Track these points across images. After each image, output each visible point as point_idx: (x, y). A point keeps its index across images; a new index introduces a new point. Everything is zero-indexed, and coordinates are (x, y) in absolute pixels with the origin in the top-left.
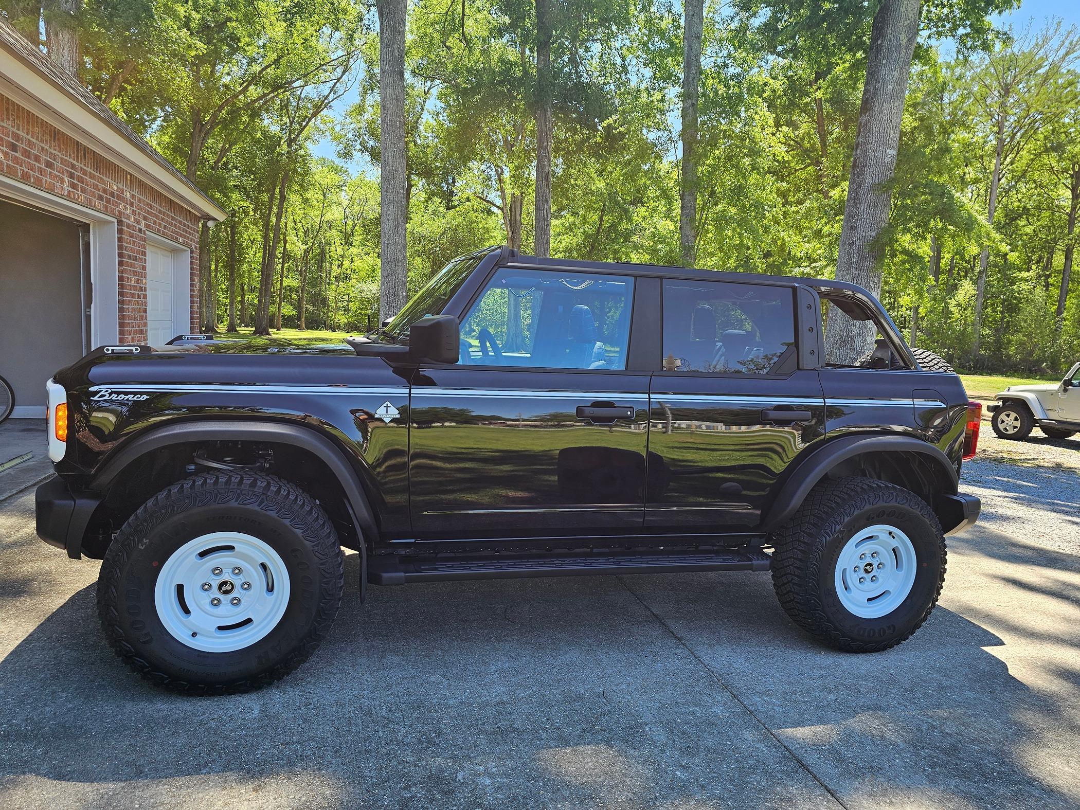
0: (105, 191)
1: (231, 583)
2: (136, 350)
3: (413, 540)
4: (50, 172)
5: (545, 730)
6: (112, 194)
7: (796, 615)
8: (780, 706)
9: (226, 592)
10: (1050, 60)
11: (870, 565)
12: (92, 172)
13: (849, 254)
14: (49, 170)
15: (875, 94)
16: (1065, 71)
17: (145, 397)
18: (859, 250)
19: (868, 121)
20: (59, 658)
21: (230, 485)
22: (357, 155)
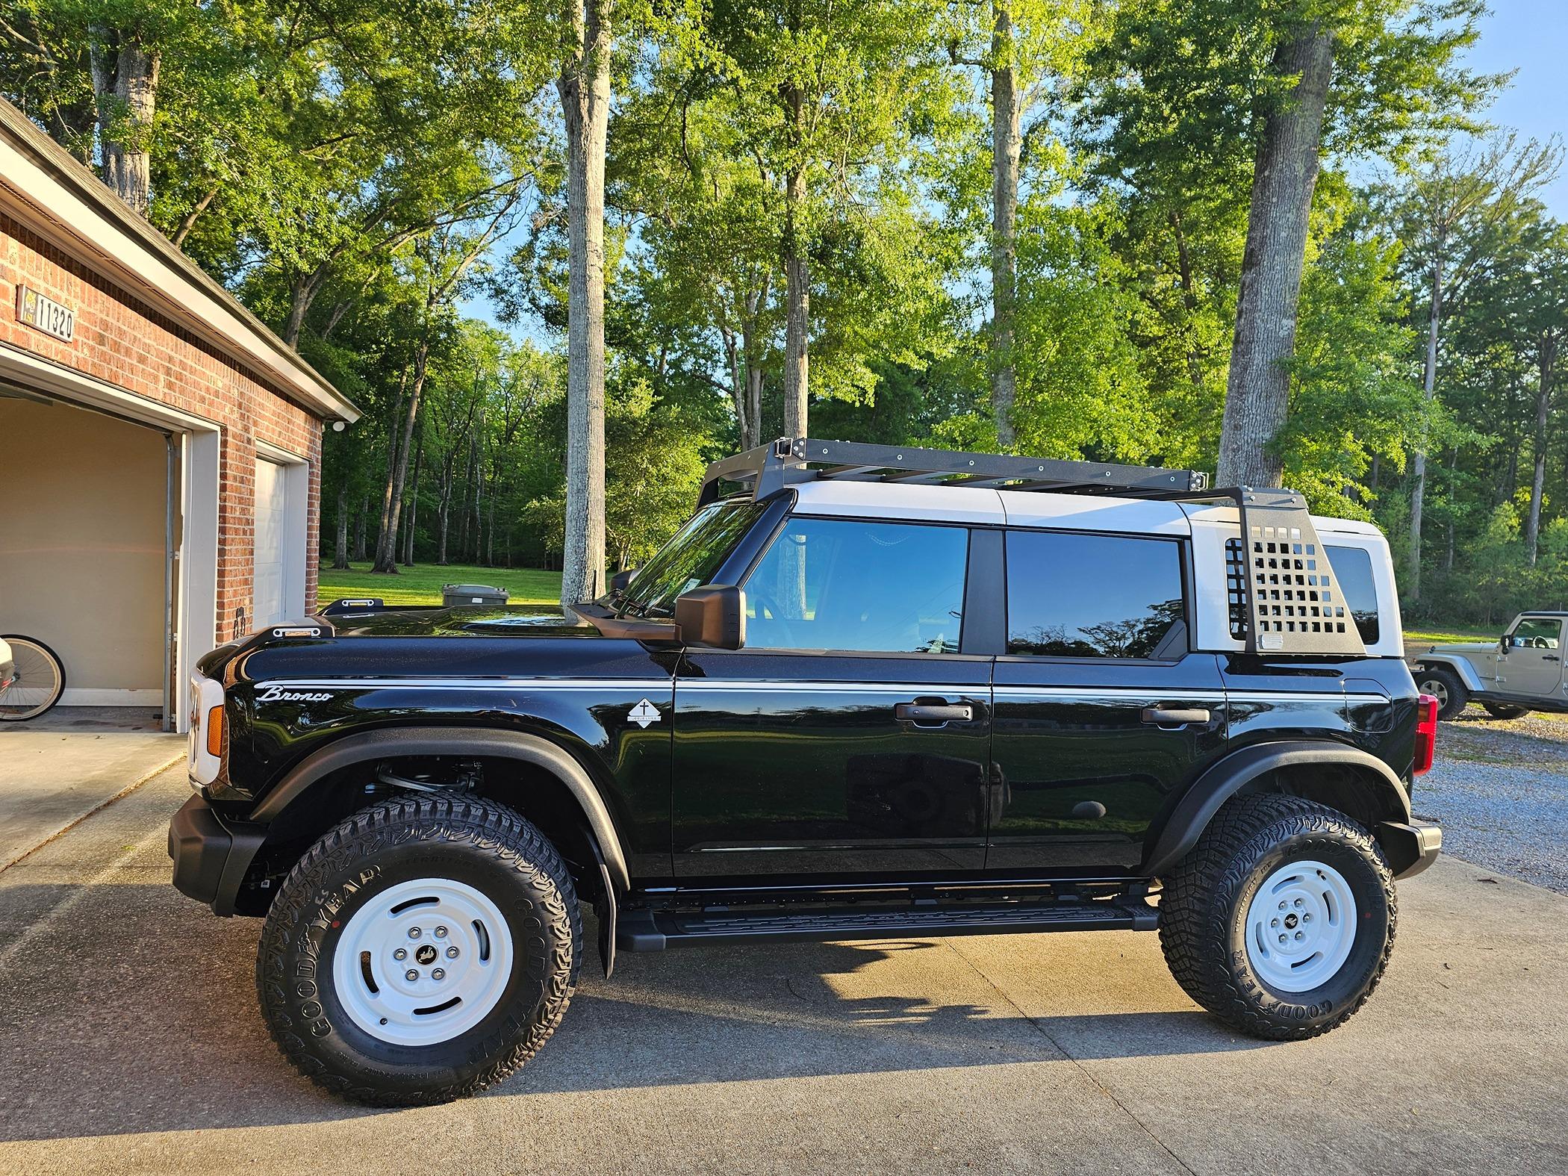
0: (208, 389)
1: (434, 950)
2: (316, 632)
3: (675, 889)
4: (143, 369)
5: (865, 1153)
6: (217, 394)
7: (1194, 989)
8: (1180, 1116)
9: (426, 962)
10: (1502, 187)
11: (1292, 916)
12: (194, 365)
13: (1233, 462)
14: (141, 366)
15: (1263, 244)
16: (1521, 201)
17: (328, 696)
18: (1247, 458)
19: (1254, 281)
20: (189, 1056)
21: (436, 813)
22: (524, 317)
